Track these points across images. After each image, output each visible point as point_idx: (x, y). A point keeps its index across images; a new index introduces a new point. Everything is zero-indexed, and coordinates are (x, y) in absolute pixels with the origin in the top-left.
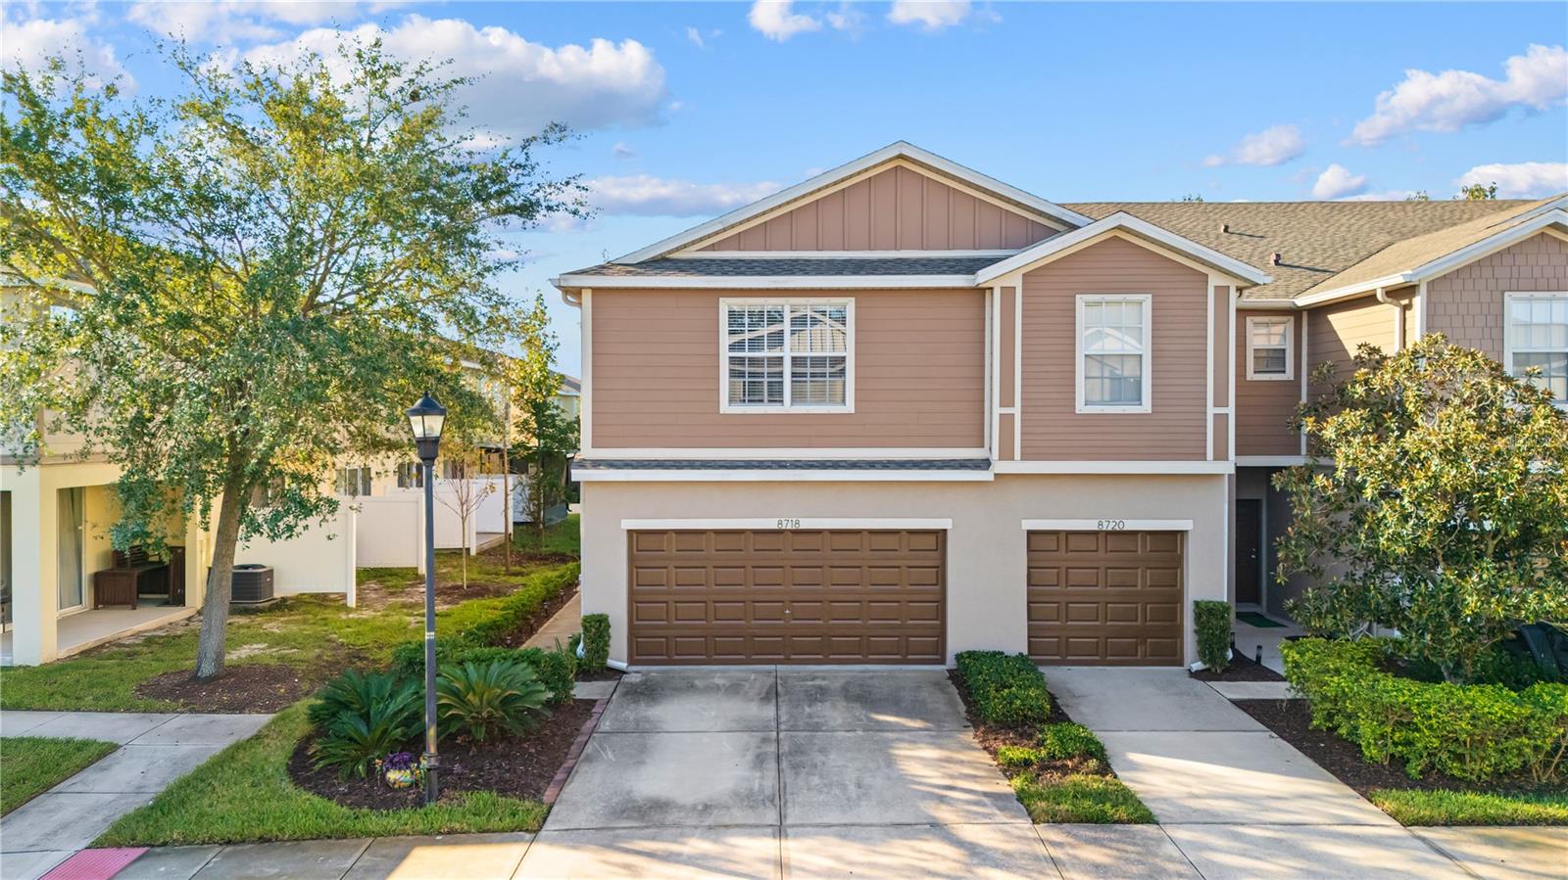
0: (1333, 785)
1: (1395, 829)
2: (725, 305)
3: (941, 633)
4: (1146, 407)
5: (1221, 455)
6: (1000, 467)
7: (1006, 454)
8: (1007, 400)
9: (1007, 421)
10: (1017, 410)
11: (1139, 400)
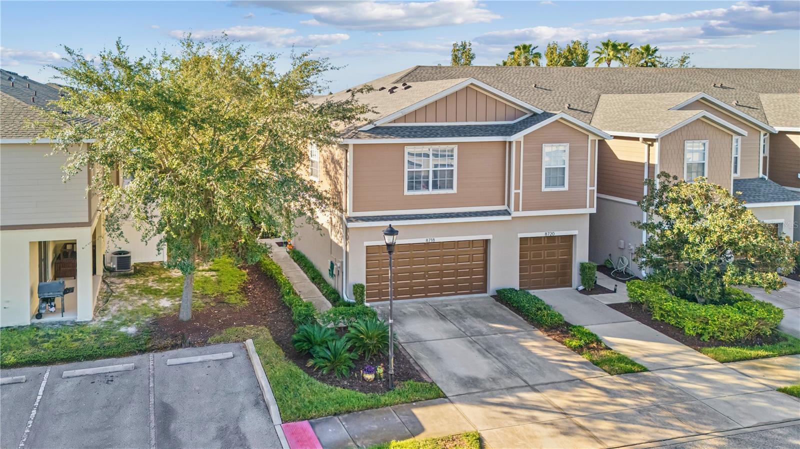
0: (681, 346)
1: (720, 366)
2: (408, 149)
3: (485, 280)
4: (566, 188)
5: (591, 206)
6: (515, 214)
7: (517, 209)
8: (517, 187)
9: (517, 195)
10: (521, 191)
11: (563, 185)
